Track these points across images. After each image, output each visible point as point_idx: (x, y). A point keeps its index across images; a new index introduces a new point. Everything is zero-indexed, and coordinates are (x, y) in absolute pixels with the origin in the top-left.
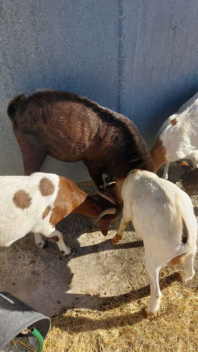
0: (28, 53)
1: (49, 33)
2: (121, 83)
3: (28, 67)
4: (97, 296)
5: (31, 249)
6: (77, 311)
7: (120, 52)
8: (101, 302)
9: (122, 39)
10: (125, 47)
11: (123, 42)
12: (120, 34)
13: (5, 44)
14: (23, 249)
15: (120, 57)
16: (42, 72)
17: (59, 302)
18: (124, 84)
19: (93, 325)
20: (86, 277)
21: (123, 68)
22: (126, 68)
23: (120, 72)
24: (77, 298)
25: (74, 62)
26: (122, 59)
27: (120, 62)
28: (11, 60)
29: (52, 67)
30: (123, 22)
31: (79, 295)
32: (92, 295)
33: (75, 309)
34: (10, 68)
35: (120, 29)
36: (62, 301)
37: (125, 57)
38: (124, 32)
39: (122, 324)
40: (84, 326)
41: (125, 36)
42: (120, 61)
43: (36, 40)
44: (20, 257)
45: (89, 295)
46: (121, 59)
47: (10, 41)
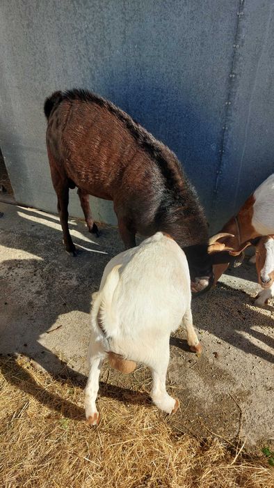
0: (113, 48)
1: (140, 26)
2: (229, 112)
3: (110, 66)
4: (63, 364)
5: (48, 279)
6: (31, 364)
7: (233, 64)
8: (62, 372)
9: (238, 46)
10: (241, 58)
11: (239, 51)
12: (236, 39)
13: (90, 32)
14: (41, 276)
15: (232, 73)
16: (126, 75)
17: (26, 345)
18: (233, 114)
19: (32, 388)
20: (71, 337)
21: (233, 90)
22: (240, 92)
23: (229, 94)
24: (43, 352)
25: (167, 69)
26: (235, 78)
27: (231, 81)
28: (93, 52)
29: (139, 71)
30: (243, 22)
31: (48, 350)
32: (60, 359)
33: (31, 362)
34: (90, 61)
35: (237, 30)
36: (29, 346)
37: (240, 74)
38: (243, 36)
39: (58, 408)
40: (23, 382)
41: (243, 42)
42: (231, 78)
43: (124, 33)
44: (33, 282)
45: (57, 357)
46: (234, 76)
47: (95, 29)
